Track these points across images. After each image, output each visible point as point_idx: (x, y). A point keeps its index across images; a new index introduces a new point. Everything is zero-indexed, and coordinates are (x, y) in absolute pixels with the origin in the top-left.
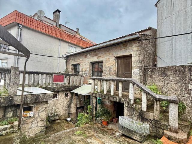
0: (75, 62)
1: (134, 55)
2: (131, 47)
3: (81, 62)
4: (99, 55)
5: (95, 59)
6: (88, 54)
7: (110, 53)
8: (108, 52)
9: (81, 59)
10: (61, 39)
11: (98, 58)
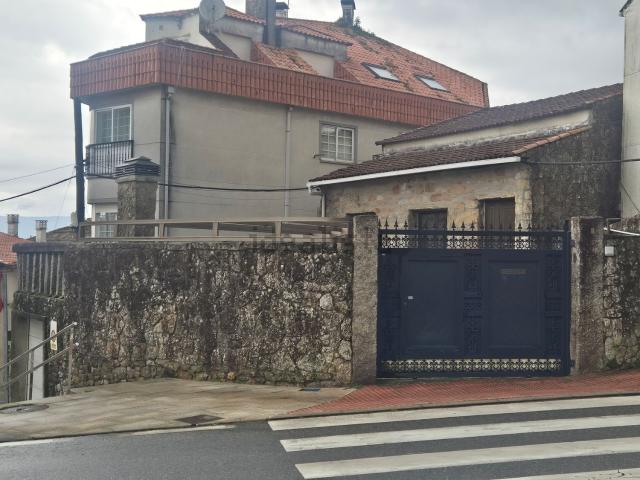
0: (359, 205)
1: (518, 201)
2: (513, 177)
3: (380, 207)
4: (437, 190)
5: (424, 202)
6: (402, 184)
7: (465, 188)
8: (460, 183)
9: (380, 198)
10: (293, 106)
11: (434, 198)
